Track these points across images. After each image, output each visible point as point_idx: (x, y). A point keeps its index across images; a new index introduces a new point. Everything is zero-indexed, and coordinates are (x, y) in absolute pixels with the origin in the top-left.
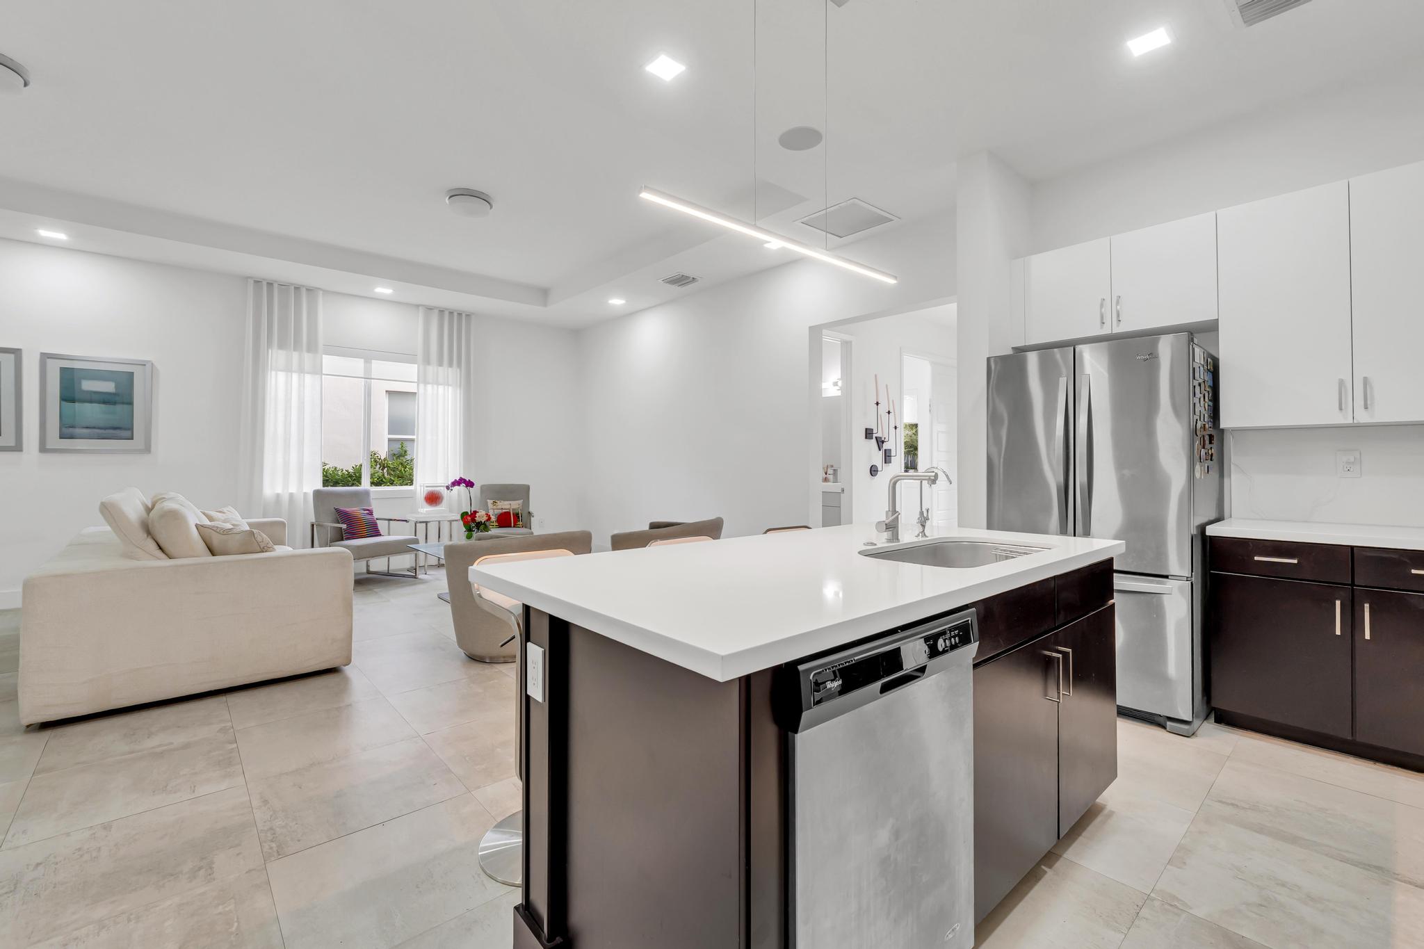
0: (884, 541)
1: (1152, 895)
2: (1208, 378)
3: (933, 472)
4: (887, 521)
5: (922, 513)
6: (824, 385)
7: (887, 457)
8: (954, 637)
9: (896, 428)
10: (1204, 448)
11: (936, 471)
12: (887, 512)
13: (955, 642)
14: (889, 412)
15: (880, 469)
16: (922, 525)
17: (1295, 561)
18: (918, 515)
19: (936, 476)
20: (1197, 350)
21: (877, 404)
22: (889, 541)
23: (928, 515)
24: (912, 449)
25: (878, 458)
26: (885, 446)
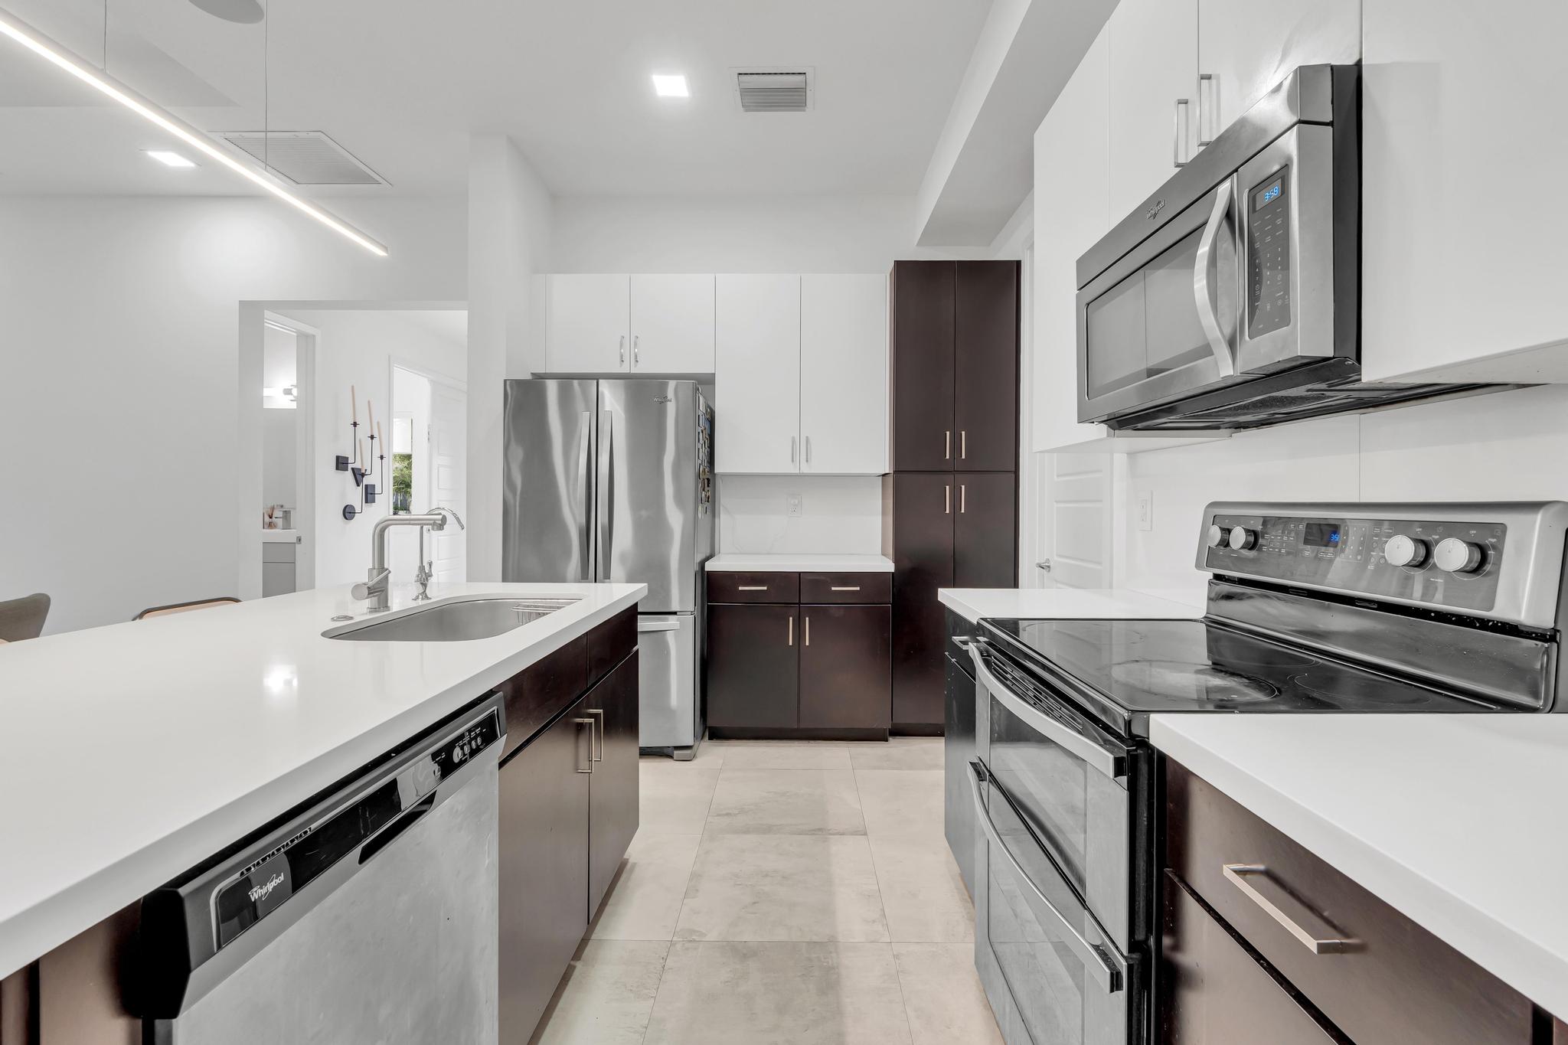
0: (365, 610)
1: (675, 939)
2: (708, 426)
3: (440, 514)
4: (370, 584)
5: (422, 568)
6: (266, 392)
7: (369, 495)
8: (475, 738)
9: (382, 457)
10: (704, 490)
11: (443, 513)
12: (370, 571)
13: (477, 745)
14: (372, 437)
15: (358, 510)
16: (422, 584)
17: (765, 588)
18: (416, 571)
19: (444, 519)
20: (701, 399)
21: (355, 424)
22: (373, 610)
23: (431, 571)
24: (403, 486)
25: (355, 496)
26: (366, 481)
